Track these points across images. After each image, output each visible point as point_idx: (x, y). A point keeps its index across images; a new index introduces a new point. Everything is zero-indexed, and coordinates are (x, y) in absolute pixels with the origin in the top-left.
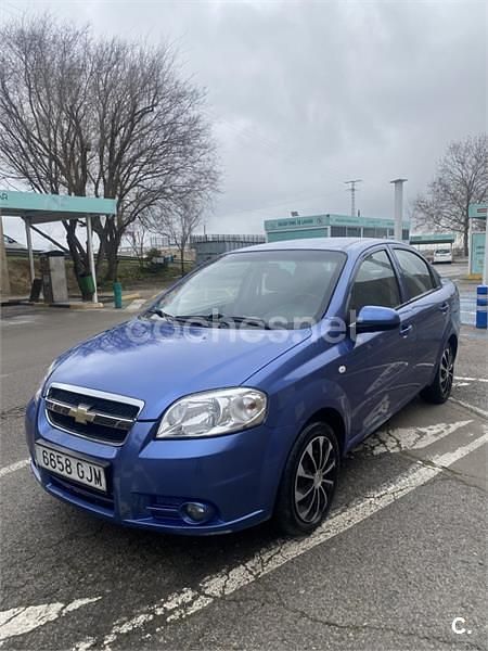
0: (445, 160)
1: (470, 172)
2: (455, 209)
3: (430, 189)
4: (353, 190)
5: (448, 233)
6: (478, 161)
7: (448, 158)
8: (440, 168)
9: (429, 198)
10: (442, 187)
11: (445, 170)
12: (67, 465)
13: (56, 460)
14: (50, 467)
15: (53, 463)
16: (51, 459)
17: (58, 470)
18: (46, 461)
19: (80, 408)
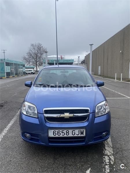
0: (30, 48)
1: (36, 51)
2: (33, 60)
3: (27, 55)
4: (4, 52)
5: (32, 66)
6: (38, 49)
7: (31, 47)
8: (29, 50)
9: (27, 57)
10: (30, 55)
11: (30, 50)
12: (67, 133)
13: (61, 132)
14: (57, 136)
15: (59, 134)
16: (58, 133)
17: (61, 136)
18: (55, 134)
19: (65, 114)
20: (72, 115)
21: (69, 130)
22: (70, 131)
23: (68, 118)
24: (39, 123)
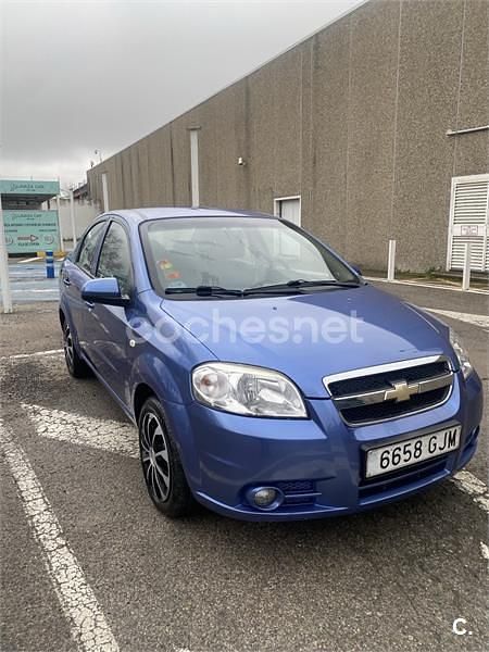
12: (417, 449)
13: (401, 453)
14: (391, 467)
15: (396, 459)
16: (394, 457)
17: (402, 464)
18: (385, 462)
19: (396, 386)
20: (414, 387)
21: (422, 439)
22: (425, 441)
23: (408, 398)
24: (324, 437)
